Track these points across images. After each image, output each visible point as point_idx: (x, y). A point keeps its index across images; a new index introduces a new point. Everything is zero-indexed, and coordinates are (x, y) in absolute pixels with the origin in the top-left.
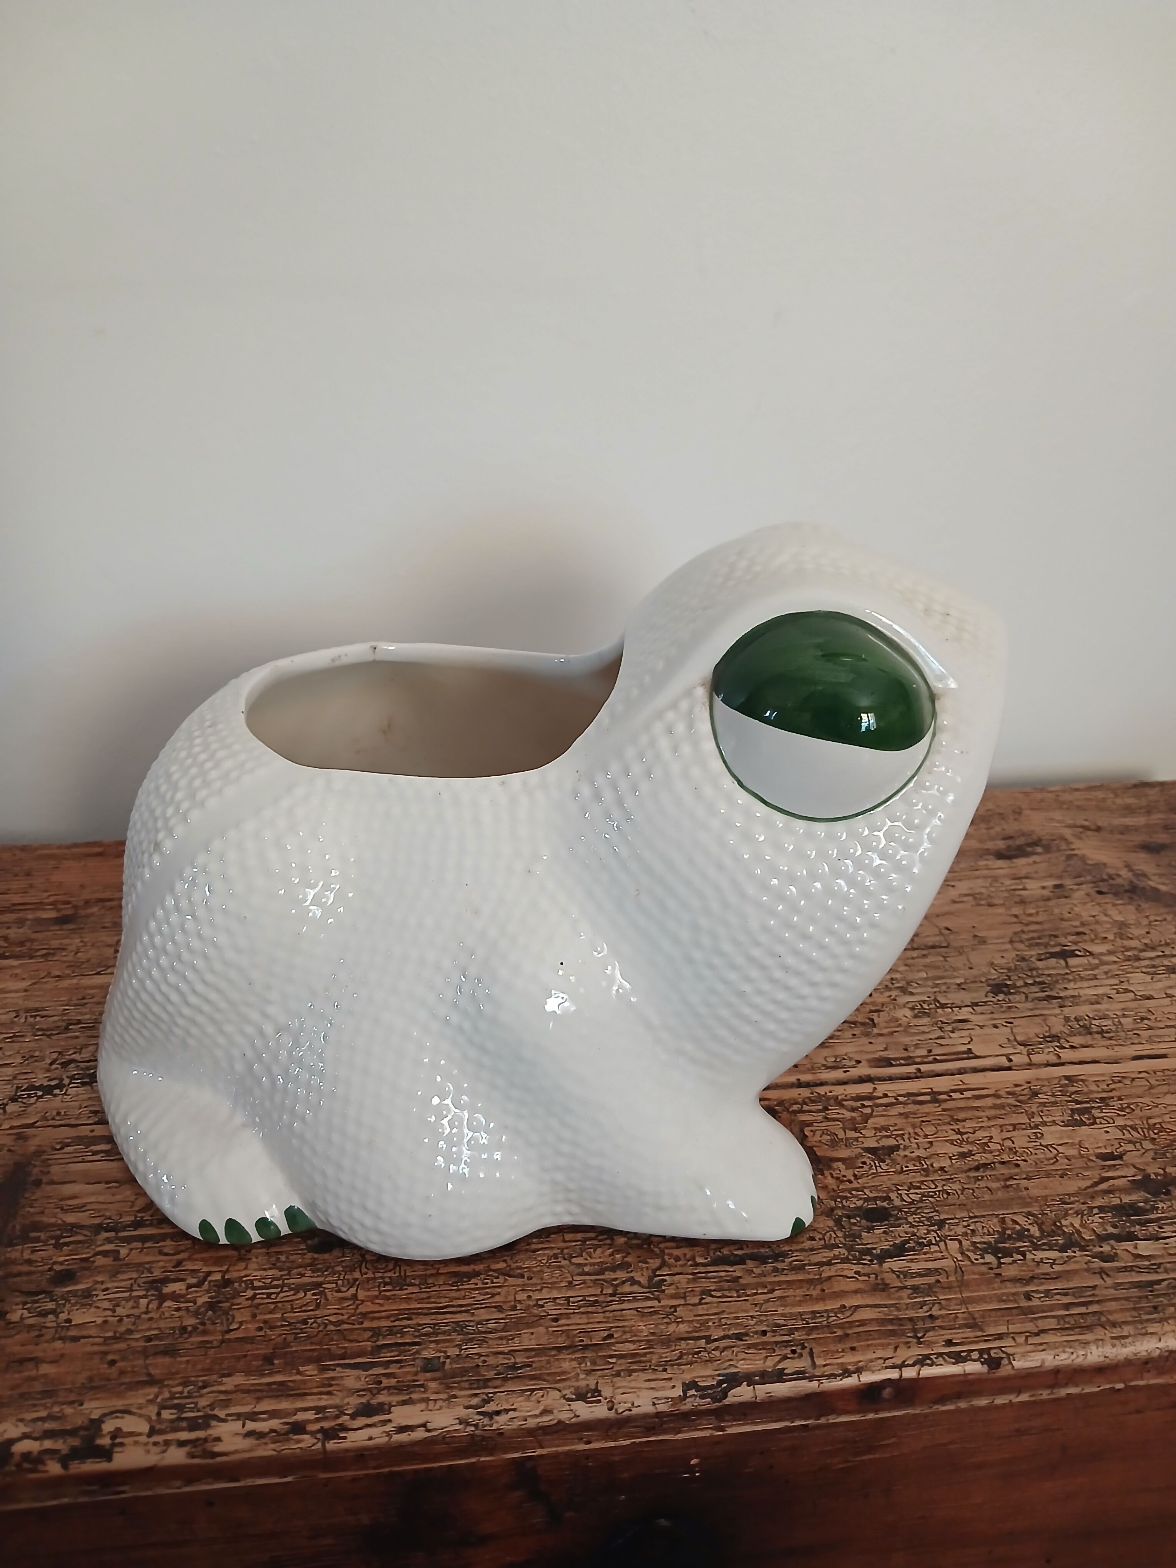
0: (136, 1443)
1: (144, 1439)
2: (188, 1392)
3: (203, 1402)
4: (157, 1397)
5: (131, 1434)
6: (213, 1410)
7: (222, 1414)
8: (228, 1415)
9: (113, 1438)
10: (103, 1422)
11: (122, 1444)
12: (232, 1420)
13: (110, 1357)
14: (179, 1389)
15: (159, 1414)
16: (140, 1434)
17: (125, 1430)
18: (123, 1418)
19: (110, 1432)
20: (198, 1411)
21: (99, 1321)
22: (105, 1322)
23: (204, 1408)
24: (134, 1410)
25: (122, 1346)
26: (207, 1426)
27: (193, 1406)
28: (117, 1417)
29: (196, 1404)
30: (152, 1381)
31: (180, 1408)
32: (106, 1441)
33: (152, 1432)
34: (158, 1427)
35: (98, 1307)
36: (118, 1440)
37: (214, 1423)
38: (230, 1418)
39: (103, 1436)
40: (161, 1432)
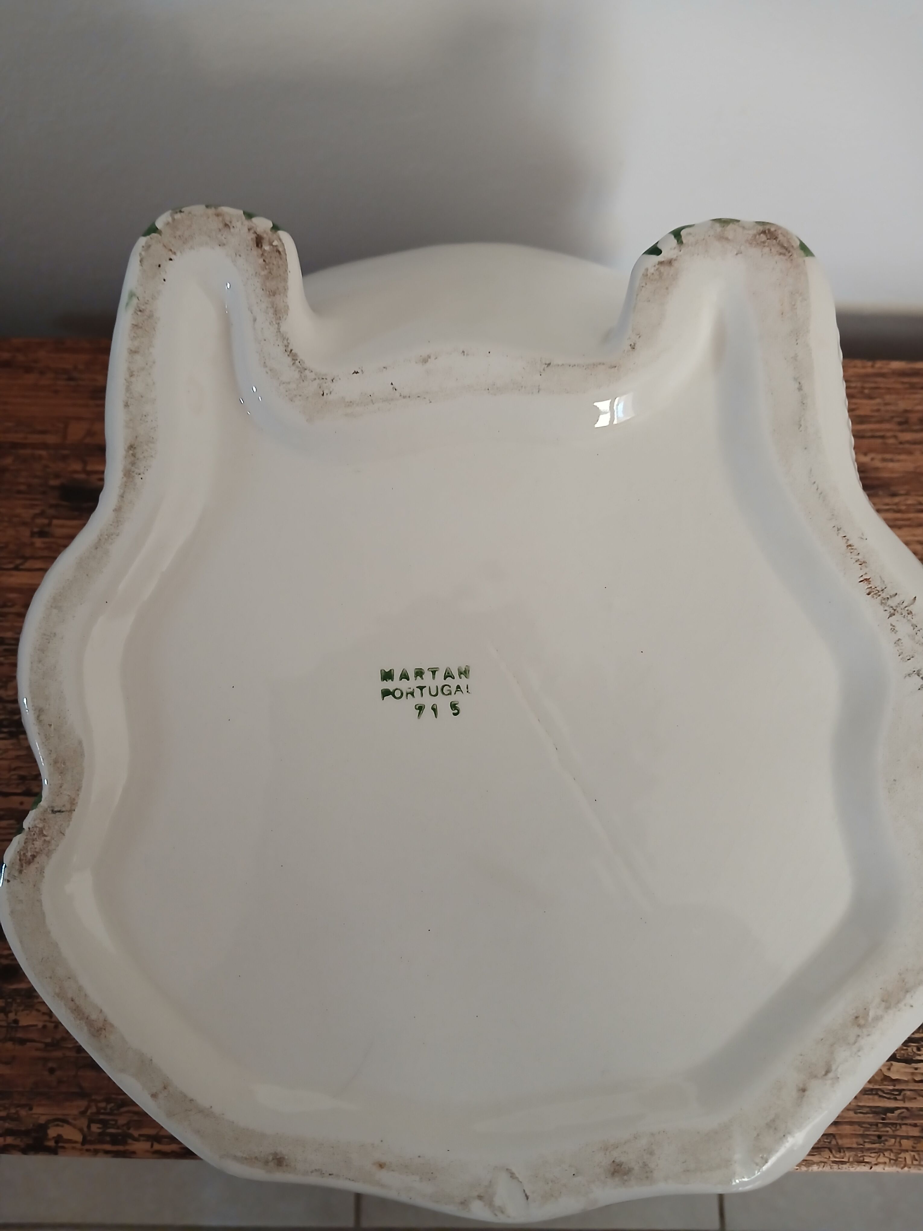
0: (74, 1148)
1: (78, 1146)
2: (111, 1109)
3: (122, 1121)
4: (87, 1108)
5: (69, 1141)
6: (129, 1129)
7: (136, 1133)
8: (140, 1135)
9: (57, 1142)
10: (48, 1128)
11: (63, 1147)
12: (143, 1141)
13: (51, 1065)
14: (103, 1105)
15: (89, 1127)
16: (76, 1142)
17: (65, 1137)
18: (62, 1126)
19: (54, 1137)
20: (118, 1128)
21: (40, 1025)
22: (44, 1027)
23: (123, 1125)
24: (71, 1121)
25: (58, 1054)
26: (125, 1143)
27: (113, 1122)
28: (58, 1125)
29: (116, 1121)
30: (83, 1094)
31: (105, 1124)
32: (52, 1143)
33: (84, 1142)
34: (89, 1138)
35: (38, 1011)
36: (60, 1144)
37: (130, 1141)
38: (142, 1138)
39: (49, 1140)
40: (91, 1142)
